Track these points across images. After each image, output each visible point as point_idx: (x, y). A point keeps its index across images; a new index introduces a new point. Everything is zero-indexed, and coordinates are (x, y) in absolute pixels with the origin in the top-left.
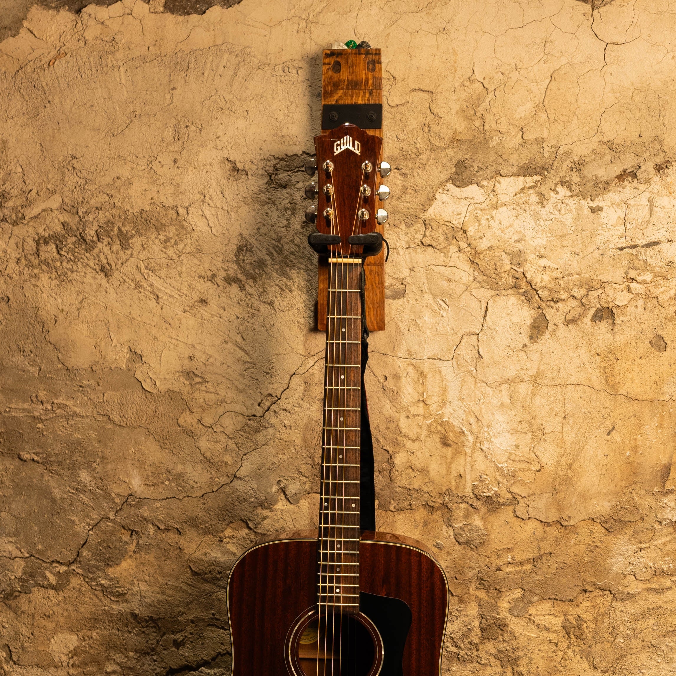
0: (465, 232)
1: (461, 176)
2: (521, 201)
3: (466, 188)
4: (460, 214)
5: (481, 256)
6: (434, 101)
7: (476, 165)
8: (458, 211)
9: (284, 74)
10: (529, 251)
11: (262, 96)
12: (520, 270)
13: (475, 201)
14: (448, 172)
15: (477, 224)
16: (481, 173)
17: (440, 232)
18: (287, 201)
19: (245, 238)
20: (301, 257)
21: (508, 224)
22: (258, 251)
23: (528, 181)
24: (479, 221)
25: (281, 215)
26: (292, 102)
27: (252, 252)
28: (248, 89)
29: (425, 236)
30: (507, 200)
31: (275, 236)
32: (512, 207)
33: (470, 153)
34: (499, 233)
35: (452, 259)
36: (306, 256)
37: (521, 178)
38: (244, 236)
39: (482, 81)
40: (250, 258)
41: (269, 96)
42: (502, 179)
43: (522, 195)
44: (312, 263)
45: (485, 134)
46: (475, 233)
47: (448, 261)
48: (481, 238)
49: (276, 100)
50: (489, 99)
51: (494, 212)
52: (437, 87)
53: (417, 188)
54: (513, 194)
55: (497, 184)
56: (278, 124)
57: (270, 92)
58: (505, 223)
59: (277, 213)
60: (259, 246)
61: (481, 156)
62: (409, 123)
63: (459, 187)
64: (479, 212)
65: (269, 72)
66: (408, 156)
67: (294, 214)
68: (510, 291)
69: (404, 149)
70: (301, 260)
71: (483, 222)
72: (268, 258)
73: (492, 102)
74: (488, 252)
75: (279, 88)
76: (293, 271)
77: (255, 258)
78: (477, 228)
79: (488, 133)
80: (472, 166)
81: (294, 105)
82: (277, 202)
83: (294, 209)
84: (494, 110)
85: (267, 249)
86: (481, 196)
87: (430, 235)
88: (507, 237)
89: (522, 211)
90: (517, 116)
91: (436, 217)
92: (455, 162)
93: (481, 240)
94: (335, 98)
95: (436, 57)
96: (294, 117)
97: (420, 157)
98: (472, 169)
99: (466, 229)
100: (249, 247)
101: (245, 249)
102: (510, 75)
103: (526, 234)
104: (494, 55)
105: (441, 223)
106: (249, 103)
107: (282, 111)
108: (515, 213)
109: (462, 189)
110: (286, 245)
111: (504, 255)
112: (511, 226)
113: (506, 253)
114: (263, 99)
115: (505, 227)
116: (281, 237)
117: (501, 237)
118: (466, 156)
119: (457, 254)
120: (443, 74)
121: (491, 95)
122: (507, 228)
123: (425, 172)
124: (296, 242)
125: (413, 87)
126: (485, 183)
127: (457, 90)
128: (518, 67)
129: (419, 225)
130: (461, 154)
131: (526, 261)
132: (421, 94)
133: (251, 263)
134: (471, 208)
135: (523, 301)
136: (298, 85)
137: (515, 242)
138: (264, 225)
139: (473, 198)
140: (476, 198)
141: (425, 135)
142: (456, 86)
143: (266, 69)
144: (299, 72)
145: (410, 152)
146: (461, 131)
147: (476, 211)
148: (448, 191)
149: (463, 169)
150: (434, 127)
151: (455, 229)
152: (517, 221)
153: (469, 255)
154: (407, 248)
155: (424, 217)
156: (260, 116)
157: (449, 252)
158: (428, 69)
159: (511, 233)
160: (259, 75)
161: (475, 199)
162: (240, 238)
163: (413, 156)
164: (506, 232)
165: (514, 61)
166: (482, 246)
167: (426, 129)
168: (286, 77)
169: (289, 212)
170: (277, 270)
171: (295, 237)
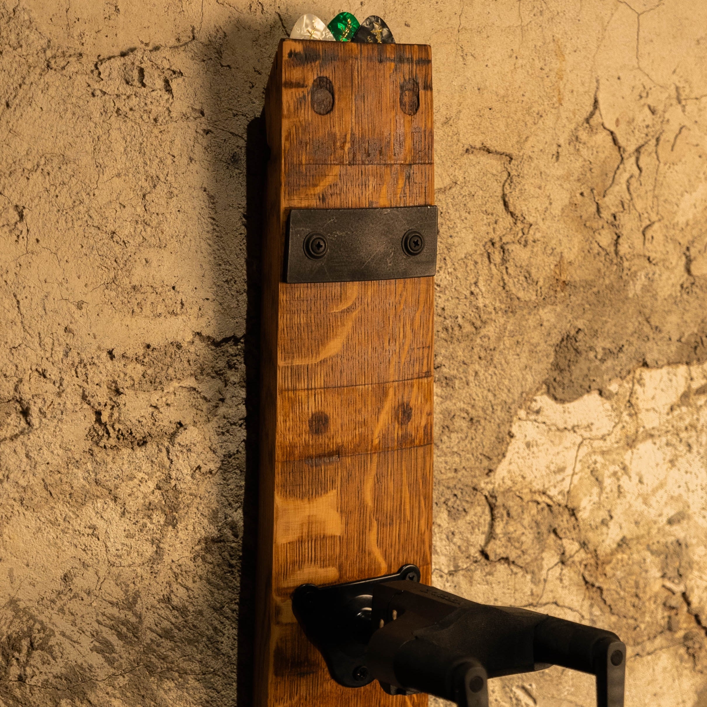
0: (573, 512)
1: (567, 374)
2: (682, 425)
3: (575, 404)
4: (561, 470)
5: (608, 568)
6: (515, 179)
7: (601, 344)
8: (559, 461)
9: (129, 90)
10: (694, 541)
11: (65, 160)
12: (679, 589)
13: (594, 433)
14: (542, 366)
15: (596, 490)
16: (609, 363)
17: (526, 523)
18: (152, 485)
19: (25, 611)
20: (190, 642)
21: (657, 483)
22: (67, 644)
23: (694, 375)
24: (599, 481)
25: (134, 529)
26: (155, 183)
27: (50, 651)
28: (16, 134)
29: (491, 536)
30: (656, 424)
31: (118, 594)
32: (664, 440)
33: (589, 315)
34: (638, 505)
35: (549, 586)
36: (202, 635)
37: (682, 369)
38: (22, 605)
39: (613, 128)
40: (43, 669)
41: (86, 160)
42: (646, 374)
43: (684, 409)
44: (218, 653)
45: (620, 264)
46: (592, 511)
47: (539, 592)
48: (604, 522)
49: (109, 173)
50: (626, 176)
51: (627, 456)
52: (522, 142)
53: (473, 413)
54: (668, 407)
55: (637, 387)
56: (117, 249)
57: (89, 147)
58: (650, 481)
59: (125, 524)
60: (68, 628)
61: (611, 322)
62: (456, 240)
63: (562, 401)
64: (599, 458)
65: (81, 80)
66: (457, 332)
67: (172, 522)
68: (659, 641)
69: (447, 312)
70: (189, 649)
71: (608, 482)
72: (96, 659)
73: (634, 184)
74: (619, 556)
75: (114, 134)
76: (169, 684)
77: (58, 668)
78: (595, 499)
79: (626, 264)
80: (591, 348)
81: (162, 189)
82: (123, 492)
83: (174, 508)
84: (639, 205)
85: (96, 635)
86: (606, 420)
87: (505, 534)
88: (652, 513)
89: (682, 448)
90: (681, 220)
91: (514, 483)
92: (556, 338)
93: (604, 529)
94: (319, 190)
95: (520, 62)
96: (165, 227)
97: (483, 332)
98: (592, 355)
99: (575, 504)
100: (38, 636)
101: (25, 643)
102: (667, 116)
103: (690, 501)
104: (635, 61)
105: (527, 498)
106: (23, 181)
107: (129, 209)
108: (669, 452)
109: (567, 405)
110: (150, 614)
111: (650, 558)
112: (662, 485)
113: (652, 553)
114: (69, 169)
115: (650, 489)
116: (137, 595)
117: (641, 514)
118: (580, 324)
119: (557, 570)
120: (535, 109)
121: (630, 164)
122: (654, 491)
123: (491, 370)
124: (175, 601)
125: (470, 141)
126: (613, 387)
127: (563, 151)
128: (683, 97)
129: (479, 509)
130: (570, 317)
131: (690, 564)
132: (485, 159)
133: (46, 684)
134: (584, 450)
135: (682, 660)
136: (172, 126)
137: (670, 522)
138: (85, 565)
139: (589, 427)
140: (597, 424)
141: (494, 271)
142: (562, 142)
143: (71, 69)
144: (174, 85)
145: (460, 320)
146: (572, 258)
147: (594, 457)
148: (538, 412)
149: (572, 355)
150: (515, 249)
151: (555, 508)
152: (674, 472)
153: (582, 569)
154: (451, 574)
155: (490, 487)
156: (62, 224)
157: (540, 568)
158: (502, 92)
159: (662, 503)
160: (52, 91)
161: (594, 428)
162: (10, 614)
163: (468, 328)
164: (653, 501)
165: (675, 78)
166: (608, 542)
167: (497, 257)
168: (134, 101)
169: (159, 518)
170: (123, 690)
171: (175, 586)
